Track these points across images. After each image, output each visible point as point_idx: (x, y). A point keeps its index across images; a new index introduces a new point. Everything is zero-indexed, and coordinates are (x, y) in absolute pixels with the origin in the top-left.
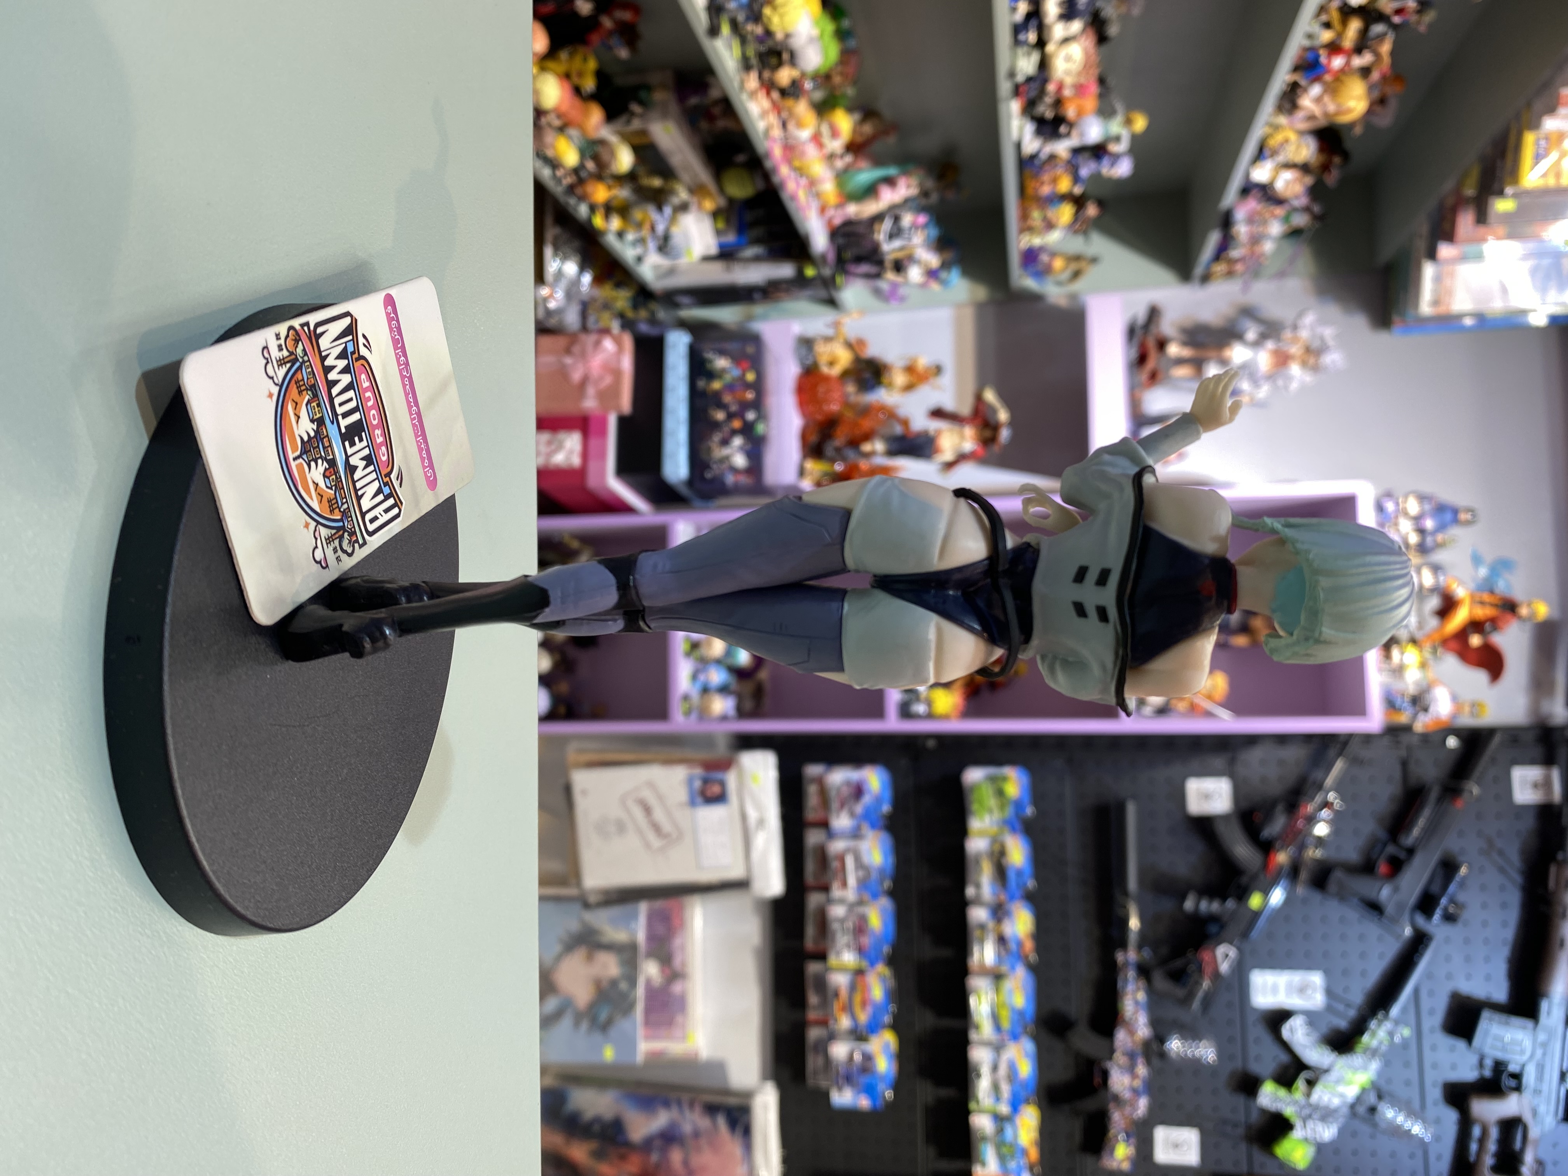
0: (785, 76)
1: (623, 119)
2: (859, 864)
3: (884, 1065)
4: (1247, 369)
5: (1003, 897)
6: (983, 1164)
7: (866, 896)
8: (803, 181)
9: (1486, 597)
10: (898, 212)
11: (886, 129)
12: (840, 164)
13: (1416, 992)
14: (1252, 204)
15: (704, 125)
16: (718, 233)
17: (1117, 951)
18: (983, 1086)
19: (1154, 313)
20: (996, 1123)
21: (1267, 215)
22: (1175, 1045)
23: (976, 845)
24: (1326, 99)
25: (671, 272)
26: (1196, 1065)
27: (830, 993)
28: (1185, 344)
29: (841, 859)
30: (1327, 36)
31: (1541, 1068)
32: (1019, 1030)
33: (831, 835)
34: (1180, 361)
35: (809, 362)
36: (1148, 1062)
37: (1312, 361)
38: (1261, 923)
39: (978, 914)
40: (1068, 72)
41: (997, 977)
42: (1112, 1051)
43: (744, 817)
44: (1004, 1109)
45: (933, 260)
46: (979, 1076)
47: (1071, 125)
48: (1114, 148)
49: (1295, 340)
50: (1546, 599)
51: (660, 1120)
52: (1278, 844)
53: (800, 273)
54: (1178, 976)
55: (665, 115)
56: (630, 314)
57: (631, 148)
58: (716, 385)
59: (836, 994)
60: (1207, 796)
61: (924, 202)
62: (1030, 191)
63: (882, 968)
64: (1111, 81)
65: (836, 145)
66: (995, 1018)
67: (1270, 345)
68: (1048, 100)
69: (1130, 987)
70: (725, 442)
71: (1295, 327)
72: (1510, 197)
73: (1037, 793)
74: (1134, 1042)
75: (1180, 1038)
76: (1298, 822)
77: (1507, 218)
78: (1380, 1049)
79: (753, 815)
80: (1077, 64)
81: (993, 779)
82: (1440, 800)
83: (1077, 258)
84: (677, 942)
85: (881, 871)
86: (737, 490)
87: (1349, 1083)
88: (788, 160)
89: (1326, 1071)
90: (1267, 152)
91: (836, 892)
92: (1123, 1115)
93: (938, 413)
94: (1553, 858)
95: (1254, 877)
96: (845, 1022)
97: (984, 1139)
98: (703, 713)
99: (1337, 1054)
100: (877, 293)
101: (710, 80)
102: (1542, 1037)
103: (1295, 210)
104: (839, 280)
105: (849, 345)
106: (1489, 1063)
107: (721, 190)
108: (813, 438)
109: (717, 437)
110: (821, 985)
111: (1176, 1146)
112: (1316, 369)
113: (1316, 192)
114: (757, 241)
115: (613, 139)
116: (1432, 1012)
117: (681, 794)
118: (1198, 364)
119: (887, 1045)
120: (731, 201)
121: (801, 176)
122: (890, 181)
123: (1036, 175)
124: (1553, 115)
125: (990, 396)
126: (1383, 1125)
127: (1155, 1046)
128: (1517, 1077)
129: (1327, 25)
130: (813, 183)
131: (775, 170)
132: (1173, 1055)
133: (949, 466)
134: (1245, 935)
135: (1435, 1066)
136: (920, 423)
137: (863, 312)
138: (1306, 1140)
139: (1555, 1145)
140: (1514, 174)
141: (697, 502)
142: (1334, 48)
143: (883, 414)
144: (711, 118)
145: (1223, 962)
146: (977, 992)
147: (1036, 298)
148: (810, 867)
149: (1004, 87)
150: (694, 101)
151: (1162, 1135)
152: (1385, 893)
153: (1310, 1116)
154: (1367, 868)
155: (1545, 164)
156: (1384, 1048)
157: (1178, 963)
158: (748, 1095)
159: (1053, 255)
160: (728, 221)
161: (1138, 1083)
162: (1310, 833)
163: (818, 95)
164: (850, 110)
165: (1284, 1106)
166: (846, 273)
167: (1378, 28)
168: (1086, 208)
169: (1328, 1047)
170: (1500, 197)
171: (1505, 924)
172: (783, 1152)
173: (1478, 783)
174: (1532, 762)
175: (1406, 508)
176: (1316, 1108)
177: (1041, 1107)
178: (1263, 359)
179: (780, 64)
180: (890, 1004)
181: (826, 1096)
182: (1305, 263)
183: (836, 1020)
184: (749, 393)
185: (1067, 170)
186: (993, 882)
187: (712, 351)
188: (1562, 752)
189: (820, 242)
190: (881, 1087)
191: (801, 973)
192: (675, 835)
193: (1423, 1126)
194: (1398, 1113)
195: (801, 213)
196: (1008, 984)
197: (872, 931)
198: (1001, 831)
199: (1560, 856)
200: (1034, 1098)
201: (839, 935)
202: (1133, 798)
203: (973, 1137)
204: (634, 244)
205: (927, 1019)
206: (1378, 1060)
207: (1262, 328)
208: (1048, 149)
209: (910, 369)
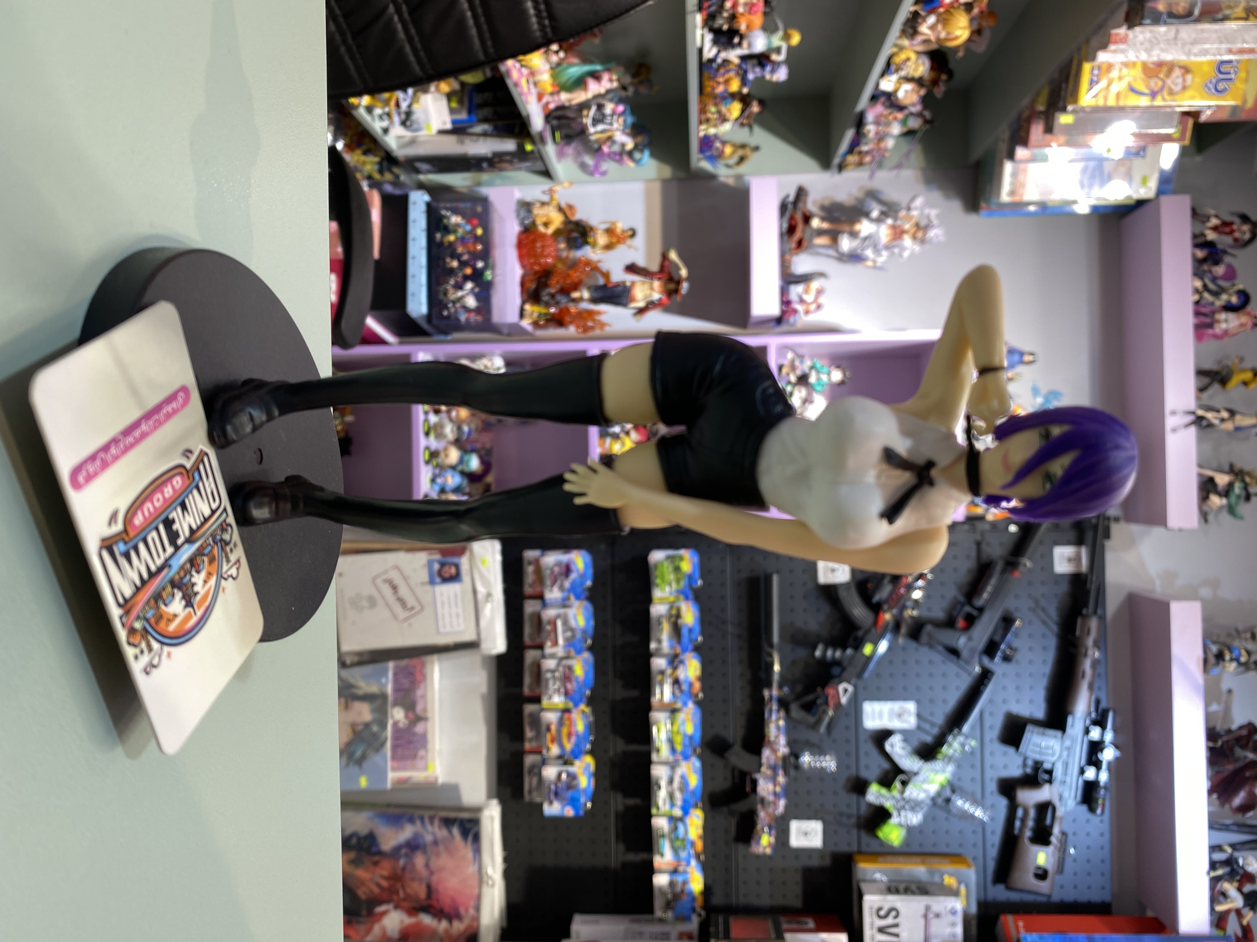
2: (567, 627)
3: (584, 782)
4: (871, 240)
5: (678, 650)
6: (662, 855)
7: (573, 652)
8: (525, 71)
13: (981, 715)
14: (879, 109)
16: (452, 111)
17: (764, 689)
18: (662, 795)
19: (801, 193)
20: (670, 823)
21: (891, 118)
22: (806, 759)
23: (658, 609)
24: (939, 27)
25: (413, 142)
26: (822, 772)
27: (544, 728)
28: (823, 219)
29: (553, 623)
31: (1066, 765)
32: (689, 751)
33: (544, 605)
34: (820, 233)
35: (528, 222)
36: (786, 773)
37: (920, 234)
38: (872, 666)
39: (659, 663)
41: (674, 711)
42: (760, 765)
43: (475, 592)
44: (677, 812)
45: (628, 142)
46: (659, 787)
47: (742, 37)
48: (774, 57)
49: (909, 218)
51: (407, 832)
52: (885, 607)
53: (521, 147)
54: (809, 707)
56: (377, 176)
58: (452, 238)
59: (548, 729)
60: (833, 571)
61: (623, 94)
62: (708, 90)
63: (583, 707)
66: (671, 741)
67: (890, 221)
68: (725, 14)
69: (774, 717)
70: (459, 286)
71: (909, 209)
72: (1070, 112)
73: (705, 569)
74: (776, 757)
75: (810, 754)
76: (901, 590)
77: (1068, 128)
78: (955, 755)
79: (482, 590)
81: (671, 559)
82: (1003, 571)
83: (743, 146)
84: (419, 692)
85: (584, 631)
86: (468, 327)
87: (931, 782)
89: (916, 774)
90: (893, 68)
91: (548, 650)
92: (767, 813)
93: (632, 268)
94: (1080, 613)
95: (868, 632)
96: (555, 750)
97: (662, 836)
99: (924, 761)
100: (583, 166)
102: (1068, 743)
103: (912, 114)
105: (560, 209)
106: (1030, 763)
107: (457, 77)
108: (533, 286)
109: (452, 282)
110: (536, 721)
111: (806, 834)
112: (923, 241)
113: (926, 101)
114: (485, 120)
116: (991, 727)
117: (424, 576)
118: (834, 236)
119: (587, 767)
120: (464, 87)
121: (522, 66)
122: (596, 76)
123: (713, 78)
124: (1105, 51)
125: (673, 256)
126: (954, 811)
127: (792, 760)
128: (1050, 772)
130: (532, 73)
132: (806, 766)
133: (641, 311)
134: (860, 675)
135: (992, 767)
136: (618, 275)
138: (900, 825)
139: (1074, 821)
140: (1074, 96)
141: (435, 335)
143: (588, 268)
145: (843, 695)
146: (656, 723)
147: (711, 177)
148: (527, 630)
149: (691, 2)
151: (795, 826)
152: (962, 642)
153: (903, 808)
154: (949, 623)
155: (1096, 89)
157: (810, 698)
158: (478, 810)
159: (724, 143)
160: (460, 102)
161: (778, 789)
162: (910, 598)
165: (885, 801)
168: (750, 106)
169: (917, 757)
170: (1064, 113)
171: (1044, 662)
172: (505, 853)
173: (1029, 559)
174: (1068, 543)
176: (908, 802)
177: (704, 809)
178: (884, 232)
181: (540, 806)
182: (917, 157)
183: (548, 749)
184: (479, 246)
185: (738, 74)
186: (670, 638)
187: (447, 209)
188: (1089, 535)
189: (537, 122)
190: (582, 800)
191: (520, 713)
192: (418, 608)
193: (983, 811)
194: (965, 803)
195: (523, 98)
196: (681, 716)
197: (577, 678)
198: (677, 599)
199: (1084, 611)
200: (700, 804)
201: (551, 682)
202: (778, 572)
203: (654, 835)
204: (381, 117)
205: (618, 746)
206: (953, 765)
207: (884, 209)
208: (723, 55)
209: (610, 231)
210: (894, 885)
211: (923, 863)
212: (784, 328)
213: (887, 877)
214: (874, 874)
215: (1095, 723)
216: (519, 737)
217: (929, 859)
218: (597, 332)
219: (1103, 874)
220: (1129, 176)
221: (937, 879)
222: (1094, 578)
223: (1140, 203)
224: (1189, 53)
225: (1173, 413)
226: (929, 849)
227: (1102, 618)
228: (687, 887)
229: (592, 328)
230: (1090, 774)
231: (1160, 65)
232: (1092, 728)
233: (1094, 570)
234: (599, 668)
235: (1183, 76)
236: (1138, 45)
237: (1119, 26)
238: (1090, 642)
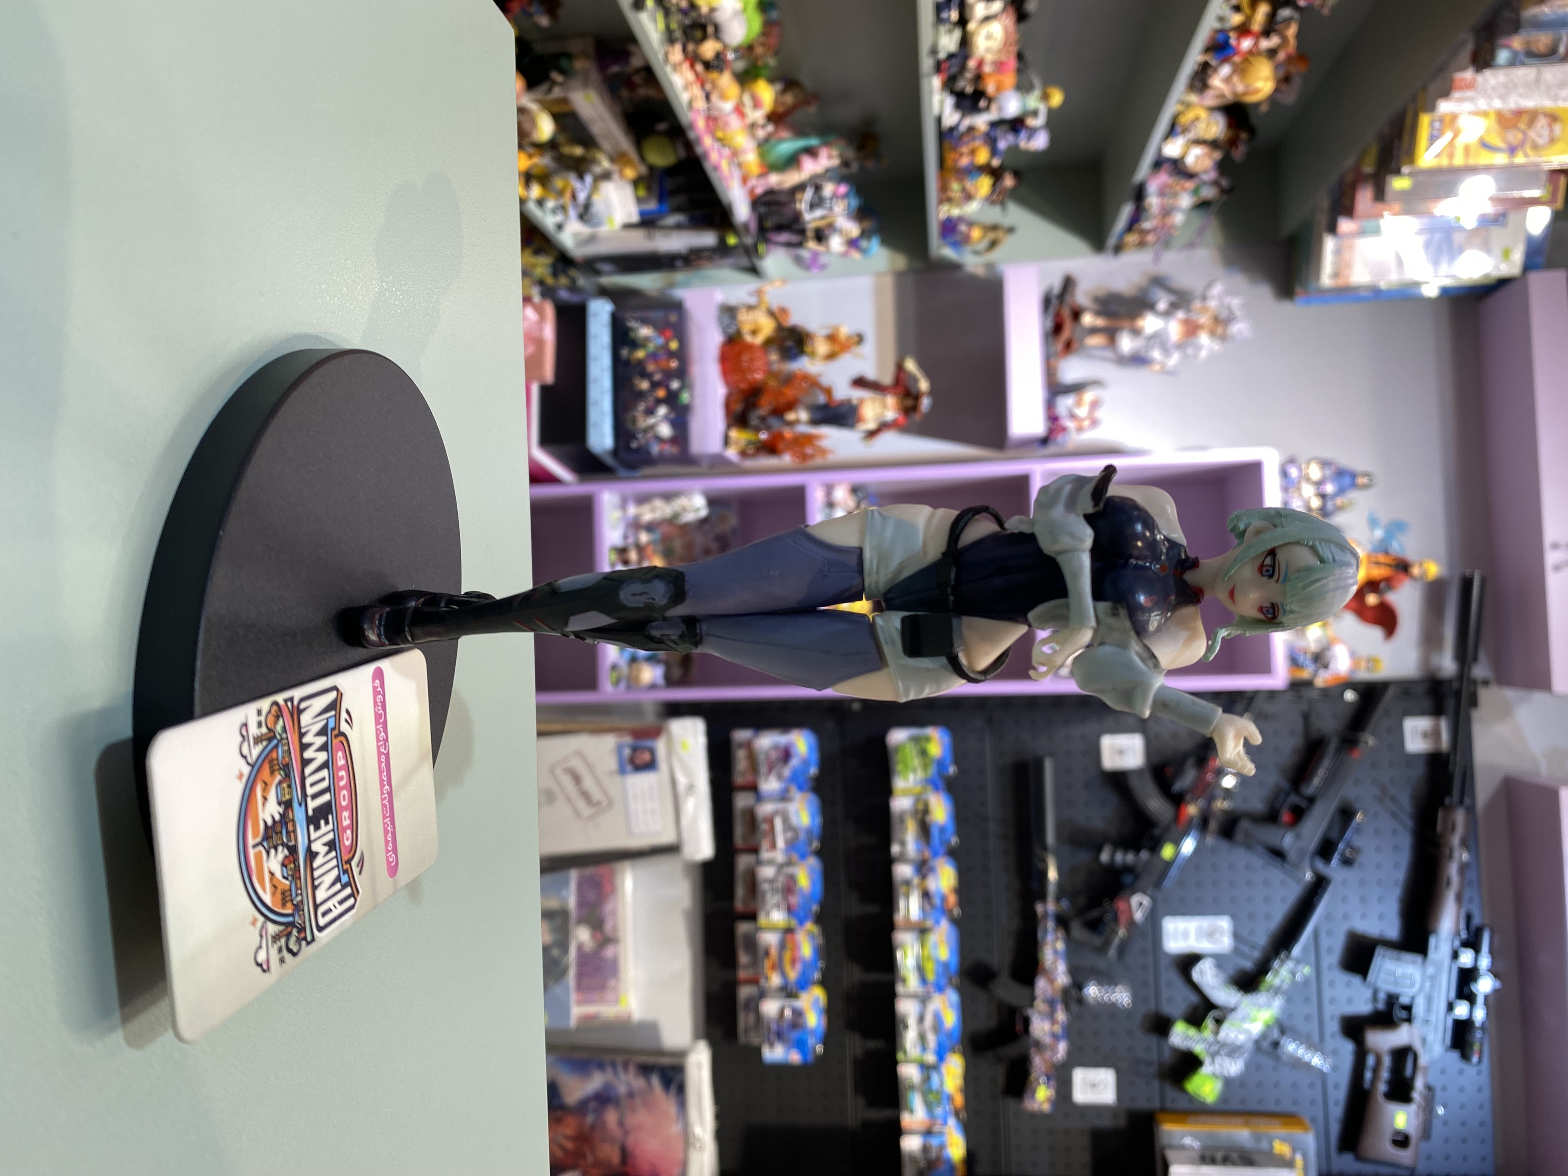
0: (709, 49)
1: (545, 87)
2: (788, 825)
3: (813, 1020)
4: (1158, 338)
5: (927, 854)
6: (911, 1111)
7: (795, 857)
8: (726, 152)
9: (1382, 558)
10: (818, 181)
11: (808, 98)
12: (761, 133)
13: (1316, 934)
14: (1163, 178)
15: (625, 93)
16: (639, 200)
17: (1037, 902)
18: (910, 1038)
19: (1068, 283)
20: (922, 1072)
21: (1178, 188)
22: (1092, 991)
23: (900, 803)
24: (1235, 79)
25: (592, 239)
26: (1112, 1009)
27: (761, 952)
28: (1098, 313)
29: (770, 821)
30: (1237, 19)
31: (1429, 1000)
32: (944, 981)
33: (759, 798)
34: (1094, 331)
35: (732, 330)
36: (1067, 1008)
37: (1220, 330)
38: (1173, 872)
39: (903, 871)
40: (988, 50)
41: (922, 931)
42: (1033, 999)
43: (674, 783)
44: (931, 1058)
45: (853, 229)
46: (906, 1027)
47: (990, 100)
48: (1031, 122)
49: (1205, 310)
50: (1435, 559)
51: (595, 1082)
52: (1188, 797)
53: (722, 242)
54: (1094, 926)
55: (586, 84)
56: (550, 281)
57: (551, 116)
58: (640, 354)
59: (767, 953)
60: (1121, 752)
61: (844, 171)
62: (949, 163)
63: (810, 926)
64: (1029, 55)
65: (758, 116)
66: (920, 969)
67: (1180, 315)
68: (969, 75)
69: (1050, 937)
70: (650, 412)
71: (1204, 298)
72: (1406, 176)
73: (958, 752)
74: (1053, 989)
75: (1096, 984)
76: (1208, 775)
77: (1403, 195)
78: (1283, 987)
79: (682, 781)
80: (998, 42)
81: (916, 740)
82: (1339, 751)
83: (994, 228)
84: (608, 907)
85: (809, 831)
86: (662, 460)
87: (1253, 1020)
88: (712, 132)
89: (1233, 1010)
90: (1178, 129)
91: (765, 855)
92: (1044, 1059)
93: (860, 382)
94: (1441, 803)
95: (1167, 829)
96: (775, 980)
97: (912, 1087)
98: (632, 683)
99: (1243, 993)
100: (798, 261)
101: (632, 48)
102: (1430, 970)
103: (1204, 183)
104: (761, 248)
105: (771, 314)
106: (1382, 996)
107: (642, 158)
108: (738, 407)
109: (642, 407)
110: (752, 944)
111: (1093, 1086)
112: (1224, 338)
113: (1224, 166)
114: (678, 209)
115: (534, 107)
116: (1330, 950)
117: (611, 763)
118: (1111, 334)
119: (817, 1001)
120: (652, 168)
121: (724, 146)
122: (811, 152)
123: (955, 149)
124: (1447, 99)
125: (911, 365)
126: (1285, 1058)
127: (1074, 993)
128: (1408, 1008)
129: (1237, 9)
130: (735, 153)
131: (699, 140)
132: (1091, 1001)
133: (872, 434)
134: (1158, 884)
135: (1333, 1000)
136: (843, 391)
137: (784, 281)
138: (1214, 1075)
139: (1443, 1072)
140: (1410, 155)
141: (622, 472)
142: (1243, 30)
143: (806, 383)
144: (632, 86)
145: (1137, 910)
146: (902, 946)
147: (954, 267)
148: (739, 830)
149: (927, 63)
150: (615, 69)
151: (1080, 1076)
152: (1288, 841)
153: (1218, 1053)
154: (1271, 817)
155: (1439, 145)
156: (1285, 986)
157: (1095, 913)
158: (682, 1054)
159: (971, 224)
160: (649, 189)
161: (1057, 1029)
162: (1220, 786)
163: (740, 65)
164: (771, 80)
165: (1194, 1044)
166: (767, 241)
167: (1285, 13)
168: (1003, 179)
169: (1235, 988)
170: (1398, 176)
171: (1396, 866)
172: (716, 1108)
173: (1373, 734)
174: (1422, 713)
175: (1308, 474)
176: (1223, 1045)
177: (963, 1054)
178: (1174, 328)
179: (705, 37)
180: (819, 961)
181: (758, 1051)
182: (1213, 234)
183: (767, 978)
184: (673, 362)
185: (986, 142)
186: (917, 840)
187: (636, 319)
188: (1450, 703)
189: (742, 211)
190: (811, 1041)
191: (731, 934)
192: (605, 803)
193: (1322, 1057)
194: (1298, 1047)
195: (724, 183)
196: (932, 938)
197: (801, 890)
198: (924, 790)
199: (1447, 801)
200: (959, 1047)
201: (769, 895)
202: (1051, 755)
203: (901, 1087)
204: (554, 211)
205: (854, 975)
206: (1281, 997)
207: (1173, 298)
208: (967, 122)
209: (832, 338)
210: (1208, 1154)
211: (1246, 1124)
212: (1051, 449)
213: (1200, 1141)
214: (1183, 1138)
215: (1466, 944)
216: (730, 962)
217: (1254, 1120)
218: (818, 461)
219: (1483, 1141)
220: (1486, 247)
221: (1264, 1145)
222: (1458, 758)
223: (1502, 283)
224: (1556, 98)
225: (1555, 546)
226: (1252, 1106)
227: (1471, 810)
228: (944, 1152)
229: (811, 456)
230: (1462, 1010)
231: (1519, 113)
232: (1461, 950)
233: (1458, 747)
234: (829, 877)
235: (1550, 126)
236: (1490, 91)
237: (1463, 69)
238: (1456, 840)
